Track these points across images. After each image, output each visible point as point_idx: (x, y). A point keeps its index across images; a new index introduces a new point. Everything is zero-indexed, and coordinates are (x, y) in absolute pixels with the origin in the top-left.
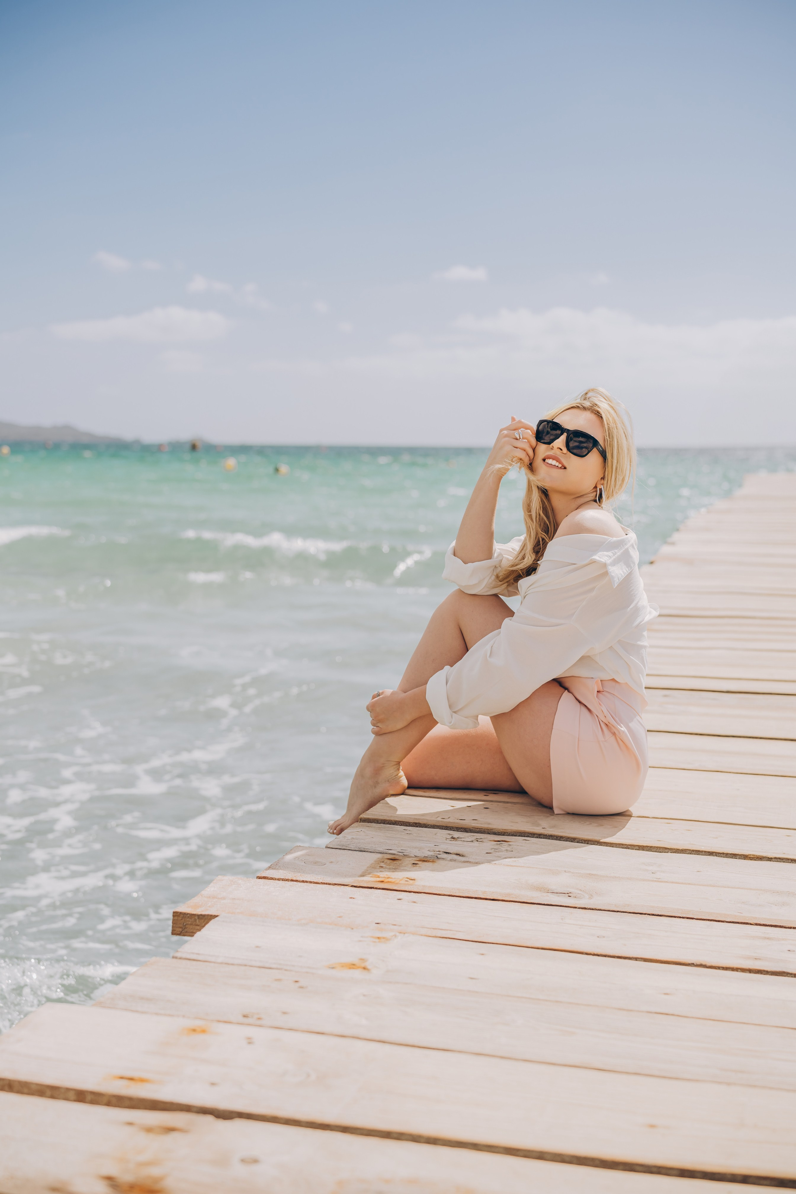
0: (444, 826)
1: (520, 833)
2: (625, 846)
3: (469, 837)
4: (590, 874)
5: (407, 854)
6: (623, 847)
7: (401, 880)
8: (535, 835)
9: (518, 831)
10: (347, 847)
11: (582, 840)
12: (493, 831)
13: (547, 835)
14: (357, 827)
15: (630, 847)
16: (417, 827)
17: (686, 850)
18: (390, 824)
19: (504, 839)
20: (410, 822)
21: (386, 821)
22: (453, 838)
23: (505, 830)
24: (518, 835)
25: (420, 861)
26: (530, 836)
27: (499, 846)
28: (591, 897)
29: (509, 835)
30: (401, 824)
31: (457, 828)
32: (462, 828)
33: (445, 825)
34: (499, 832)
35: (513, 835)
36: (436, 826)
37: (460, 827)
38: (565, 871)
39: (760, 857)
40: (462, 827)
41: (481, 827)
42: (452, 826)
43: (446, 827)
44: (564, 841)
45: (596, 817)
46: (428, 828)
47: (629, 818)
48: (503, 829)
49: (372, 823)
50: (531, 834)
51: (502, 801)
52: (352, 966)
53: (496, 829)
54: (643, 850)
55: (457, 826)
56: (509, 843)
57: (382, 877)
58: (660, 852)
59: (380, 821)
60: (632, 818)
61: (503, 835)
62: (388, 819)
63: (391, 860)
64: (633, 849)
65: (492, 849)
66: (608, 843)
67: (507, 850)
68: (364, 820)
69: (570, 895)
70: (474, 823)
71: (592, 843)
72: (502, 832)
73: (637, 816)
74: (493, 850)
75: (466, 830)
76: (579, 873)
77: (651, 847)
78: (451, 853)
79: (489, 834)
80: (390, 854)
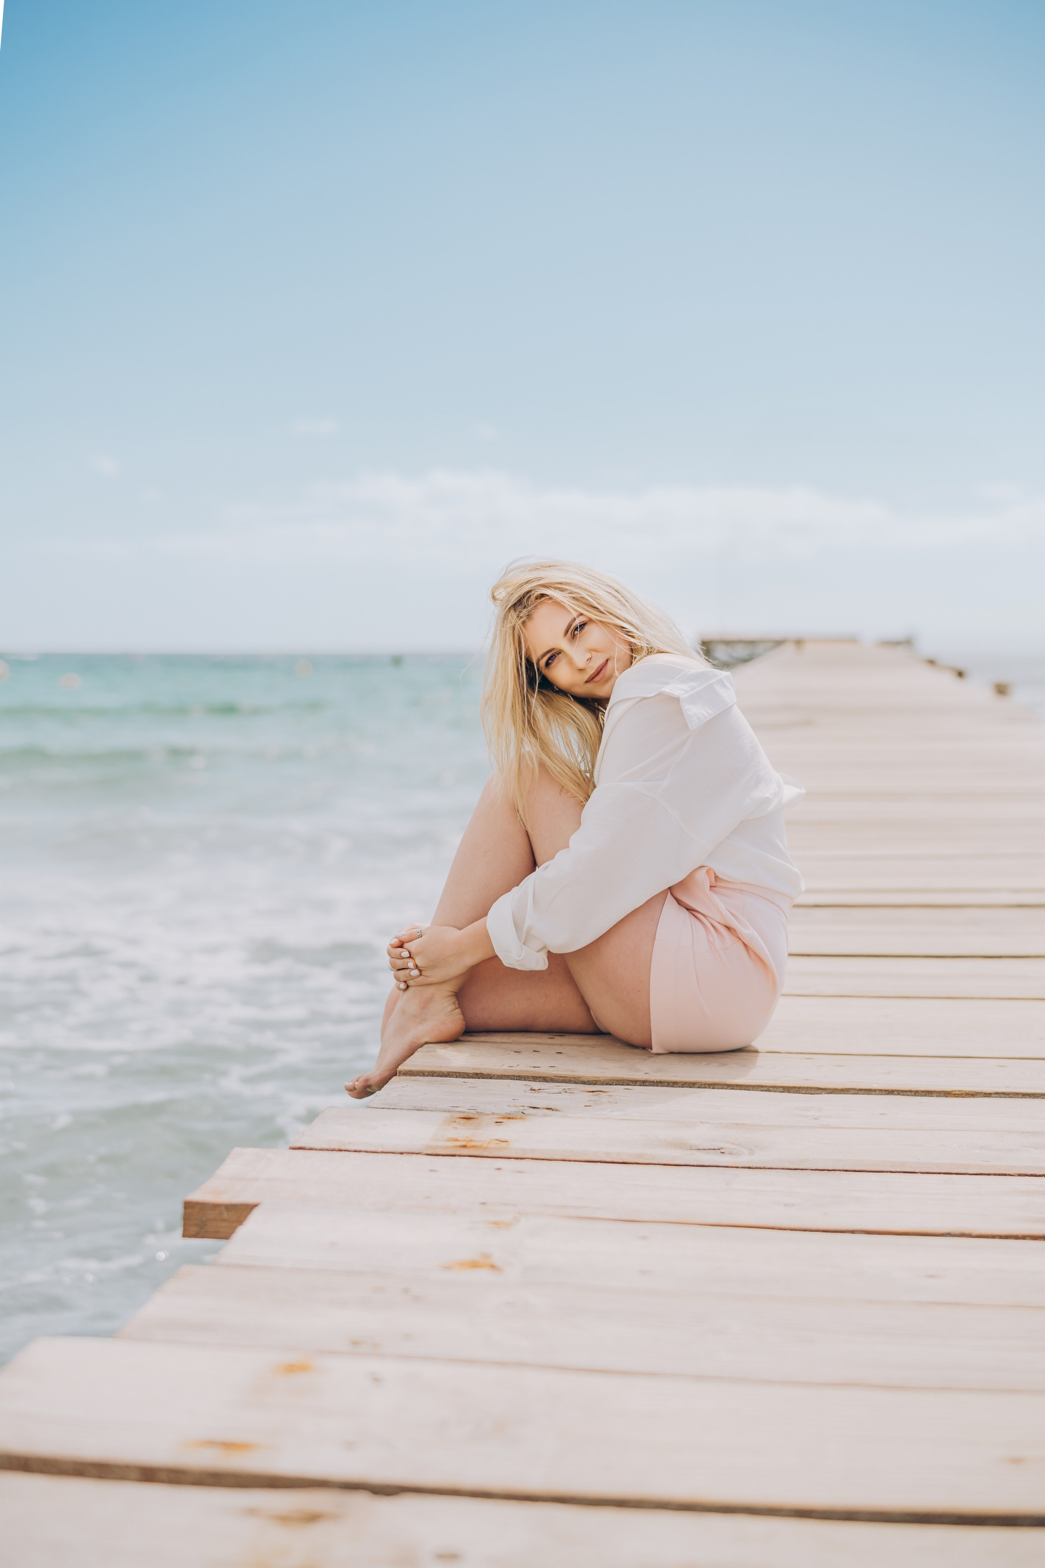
0: (516, 1076)
1: (617, 1081)
2: (766, 1088)
3: (554, 1088)
4: (736, 1124)
5: (482, 1111)
6: (762, 1090)
7: (489, 1143)
8: (638, 1083)
9: (613, 1079)
10: (396, 1106)
11: (705, 1085)
12: (582, 1079)
13: (654, 1082)
14: (399, 1082)
15: (771, 1089)
16: (479, 1078)
17: (849, 1089)
18: (441, 1076)
19: (599, 1089)
20: (468, 1073)
21: (436, 1072)
22: (532, 1090)
23: (597, 1077)
24: (614, 1084)
25: (504, 1118)
26: (631, 1084)
27: (597, 1097)
28: (751, 1152)
29: (602, 1084)
30: (456, 1076)
31: (534, 1077)
32: (540, 1077)
33: (517, 1074)
34: (589, 1081)
35: (607, 1084)
36: (505, 1076)
37: (537, 1075)
38: (701, 1122)
39: (971, 1093)
40: (540, 1075)
41: (565, 1075)
42: (527, 1075)
43: (519, 1076)
44: (679, 1087)
45: (713, 1055)
46: (494, 1079)
47: (757, 1054)
48: (593, 1077)
49: (416, 1076)
50: (632, 1081)
51: (575, 1045)
52: (474, 1265)
53: (584, 1076)
54: (789, 1092)
55: (534, 1075)
56: (608, 1093)
57: (462, 1141)
58: (812, 1094)
59: (427, 1073)
60: (760, 1054)
61: (595, 1084)
62: (437, 1070)
63: (464, 1119)
64: (776, 1092)
65: (590, 1101)
66: (743, 1086)
67: (609, 1102)
68: (405, 1074)
69: (723, 1152)
70: (554, 1071)
71: (720, 1087)
72: (592, 1081)
73: (765, 1051)
74: (592, 1102)
75: (545, 1079)
76: (721, 1123)
77: (799, 1088)
78: (538, 1108)
79: (576, 1083)
80: (458, 1112)
